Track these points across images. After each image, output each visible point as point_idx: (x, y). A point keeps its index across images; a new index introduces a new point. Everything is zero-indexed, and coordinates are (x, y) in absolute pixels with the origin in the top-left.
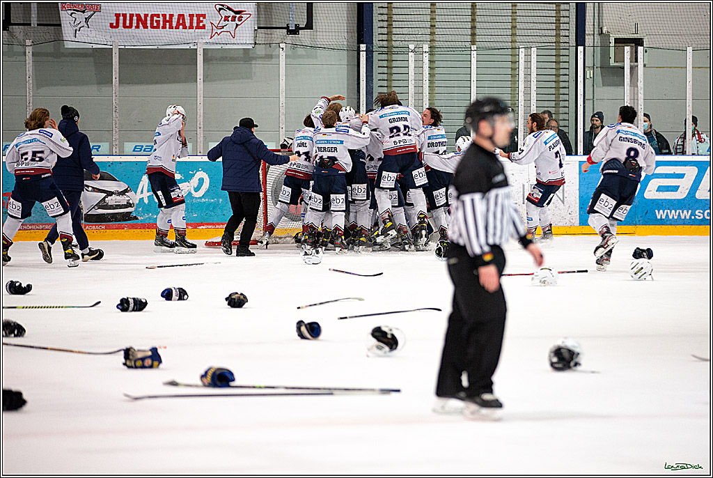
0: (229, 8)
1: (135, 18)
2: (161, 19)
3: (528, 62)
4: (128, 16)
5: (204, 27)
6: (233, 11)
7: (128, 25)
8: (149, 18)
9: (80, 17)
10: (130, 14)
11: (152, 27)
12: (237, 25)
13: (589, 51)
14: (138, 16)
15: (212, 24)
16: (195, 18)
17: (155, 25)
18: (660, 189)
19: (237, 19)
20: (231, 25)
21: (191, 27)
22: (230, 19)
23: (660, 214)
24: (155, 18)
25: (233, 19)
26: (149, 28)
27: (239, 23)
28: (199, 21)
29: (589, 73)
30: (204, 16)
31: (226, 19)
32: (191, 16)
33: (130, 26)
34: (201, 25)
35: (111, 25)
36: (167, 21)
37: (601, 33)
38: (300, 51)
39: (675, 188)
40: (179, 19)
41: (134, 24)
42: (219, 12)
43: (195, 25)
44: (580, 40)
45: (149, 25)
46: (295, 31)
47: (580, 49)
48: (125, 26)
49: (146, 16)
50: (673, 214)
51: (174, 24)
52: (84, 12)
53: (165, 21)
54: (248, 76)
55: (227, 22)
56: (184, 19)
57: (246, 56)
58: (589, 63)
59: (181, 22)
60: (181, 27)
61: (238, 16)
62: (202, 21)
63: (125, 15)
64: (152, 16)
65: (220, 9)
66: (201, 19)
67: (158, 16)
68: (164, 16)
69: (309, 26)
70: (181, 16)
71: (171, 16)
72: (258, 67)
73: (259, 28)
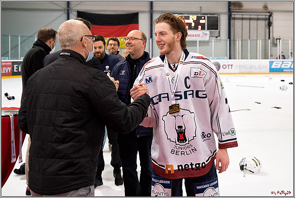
3: (259, 42)
13: (271, 41)
18: (285, 66)
20: (205, 36)
21: (197, 36)
23: (284, 70)
29: (271, 45)
31: (204, 35)
36: (193, 35)
37: (273, 38)
38: (218, 41)
39: (287, 66)
40: (195, 35)
44: (269, 38)
45: (190, 36)
46: (217, 37)
47: (269, 40)
50: (287, 70)
54: (208, 45)
57: (208, 42)
58: (271, 43)
61: (206, 34)
64: (191, 34)
69: (219, 36)
72: (210, 43)
73: (210, 36)
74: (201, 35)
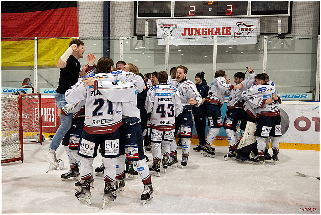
0: (244, 24)
1: (194, 30)
2: (207, 30)
4: (190, 30)
5: (230, 34)
6: (246, 25)
7: (190, 33)
8: (201, 30)
9: (168, 30)
10: (191, 28)
11: (203, 34)
12: (248, 33)
14: (196, 29)
15: (234, 32)
16: (225, 30)
17: (204, 33)
19: (248, 29)
20: (245, 33)
21: (223, 34)
22: (244, 29)
24: (204, 30)
25: (246, 29)
26: (201, 35)
27: (249, 32)
28: (227, 31)
30: (230, 28)
32: (223, 29)
33: (192, 34)
34: (229, 33)
35: (182, 34)
36: (211, 31)
40: (216, 31)
41: (194, 33)
42: (238, 26)
43: (225, 33)
45: (201, 33)
48: (189, 34)
49: (200, 29)
51: (214, 33)
52: (169, 28)
53: (209, 31)
55: (242, 31)
56: (219, 31)
59: (218, 32)
60: (218, 34)
61: (249, 28)
62: (229, 31)
63: (189, 29)
64: (203, 29)
65: (239, 25)
66: (229, 30)
67: (206, 29)
68: (209, 29)
69: (289, 32)
70: (218, 29)
71: (213, 29)
73: (261, 34)
74: (235, 29)
